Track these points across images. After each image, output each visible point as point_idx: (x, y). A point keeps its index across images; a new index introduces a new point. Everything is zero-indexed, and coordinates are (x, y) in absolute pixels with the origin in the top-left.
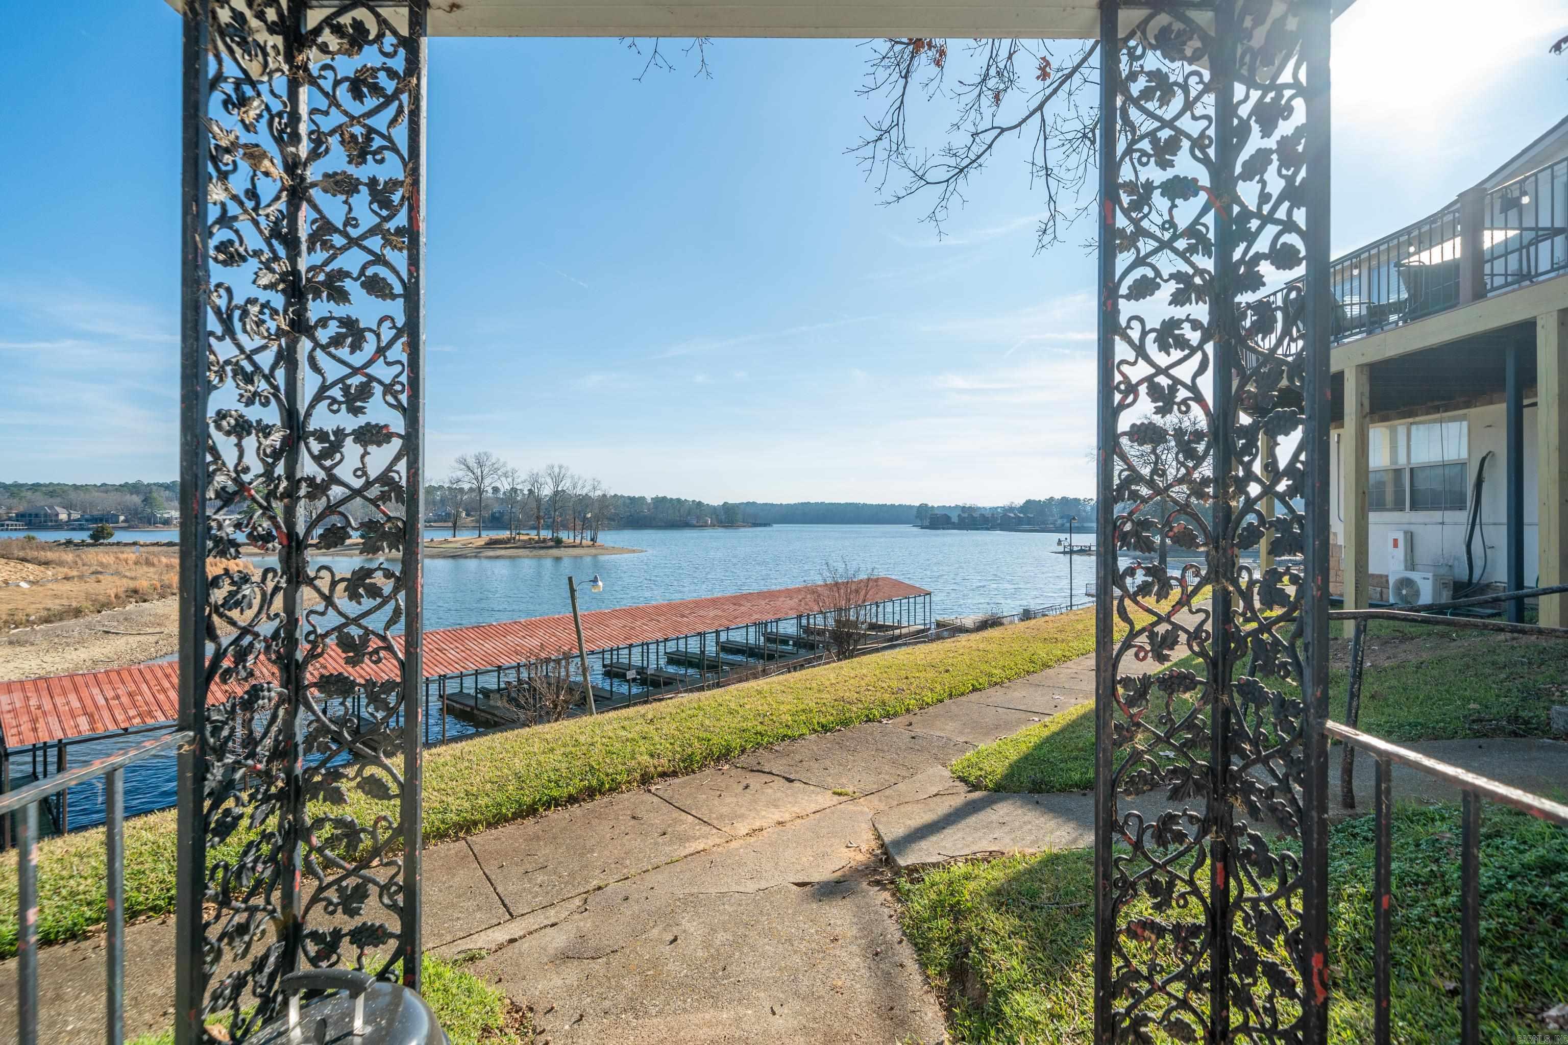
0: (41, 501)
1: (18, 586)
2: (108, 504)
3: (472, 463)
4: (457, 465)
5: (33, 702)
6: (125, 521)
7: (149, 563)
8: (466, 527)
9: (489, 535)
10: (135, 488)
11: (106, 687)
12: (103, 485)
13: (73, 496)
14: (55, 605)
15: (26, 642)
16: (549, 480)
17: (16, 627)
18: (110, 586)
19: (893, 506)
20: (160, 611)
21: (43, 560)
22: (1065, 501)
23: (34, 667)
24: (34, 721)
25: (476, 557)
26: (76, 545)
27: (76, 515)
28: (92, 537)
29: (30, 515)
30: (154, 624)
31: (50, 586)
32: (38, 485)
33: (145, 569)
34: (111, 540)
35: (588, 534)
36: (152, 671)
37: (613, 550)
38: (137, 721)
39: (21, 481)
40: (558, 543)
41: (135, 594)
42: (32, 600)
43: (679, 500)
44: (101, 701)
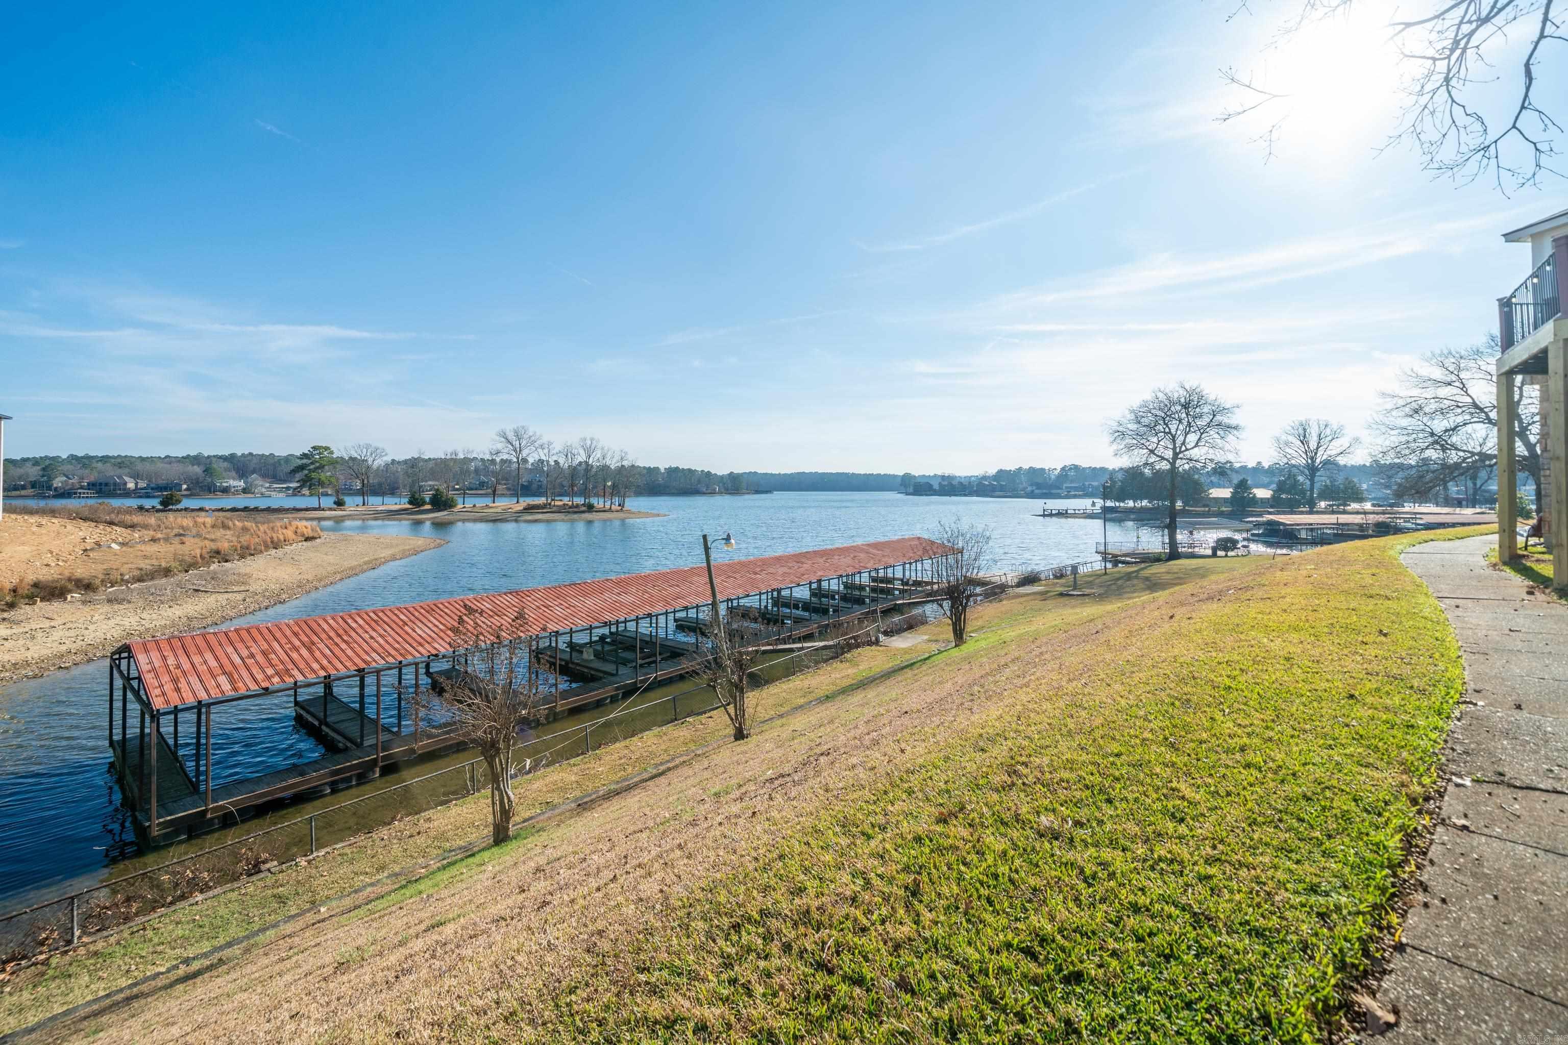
0: (110, 472)
1: (110, 547)
2: (171, 473)
3: (511, 436)
4: (498, 438)
5: (171, 661)
6: (186, 490)
7: (225, 527)
8: (503, 495)
9: (525, 501)
10: (196, 460)
11: (239, 646)
12: (167, 457)
13: (139, 467)
14: (146, 565)
15: (124, 600)
16: (582, 452)
17: (112, 586)
18: (193, 547)
19: (879, 475)
20: (242, 571)
21: (129, 523)
22: (1032, 471)
23: (134, 623)
24: (175, 681)
25: (516, 521)
26: (147, 510)
27: (142, 484)
28: (162, 503)
29: (101, 484)
30: (238, 583)
31: (139, 547)
32: (107, 457)
33: (222, 531)
34: (179, 506)
35: (616, 500)
36: (280, 629)
37: (639, 514)
38: (276, 680)
39: (92, 453)
40: (590, 508)
41: (218, 555)
42: (124, 560)
43: (689, 470)
44: (238, 660)
